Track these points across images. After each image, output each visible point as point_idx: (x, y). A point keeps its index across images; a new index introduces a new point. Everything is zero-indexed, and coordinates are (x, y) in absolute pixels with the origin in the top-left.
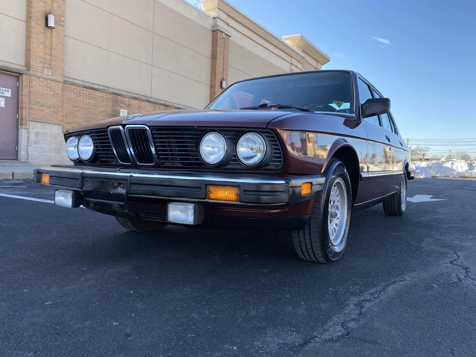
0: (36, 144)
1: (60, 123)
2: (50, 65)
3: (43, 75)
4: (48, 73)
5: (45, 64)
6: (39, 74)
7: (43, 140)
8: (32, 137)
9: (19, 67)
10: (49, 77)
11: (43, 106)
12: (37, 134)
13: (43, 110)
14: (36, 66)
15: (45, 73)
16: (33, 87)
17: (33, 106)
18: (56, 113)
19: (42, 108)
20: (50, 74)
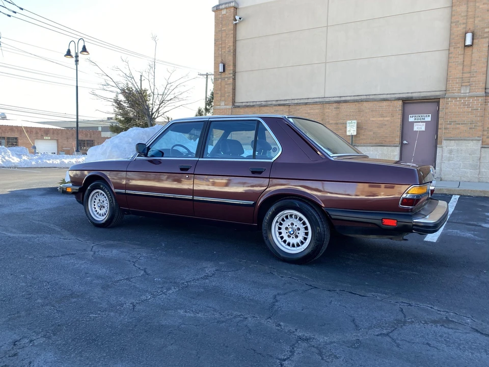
0: (449, 161)
1: (478, 138)
2: (469, 82)
3: (460, 94)
4: (465, 91)
5: (463, 83)
6: (456, 94)
7: (457, 156)
8: (446, 154)
9: (438, 93)
10: (467, 94)
11: (459, 124)
12: (451, 152)
13: (459, 128)
14: (453, 88)
15: (462, 92)
16: (449, 108)
17: (448, 126)
18: (473, 128)
19: (458, 126)
20: (468, 91)
